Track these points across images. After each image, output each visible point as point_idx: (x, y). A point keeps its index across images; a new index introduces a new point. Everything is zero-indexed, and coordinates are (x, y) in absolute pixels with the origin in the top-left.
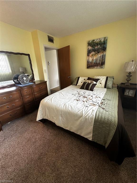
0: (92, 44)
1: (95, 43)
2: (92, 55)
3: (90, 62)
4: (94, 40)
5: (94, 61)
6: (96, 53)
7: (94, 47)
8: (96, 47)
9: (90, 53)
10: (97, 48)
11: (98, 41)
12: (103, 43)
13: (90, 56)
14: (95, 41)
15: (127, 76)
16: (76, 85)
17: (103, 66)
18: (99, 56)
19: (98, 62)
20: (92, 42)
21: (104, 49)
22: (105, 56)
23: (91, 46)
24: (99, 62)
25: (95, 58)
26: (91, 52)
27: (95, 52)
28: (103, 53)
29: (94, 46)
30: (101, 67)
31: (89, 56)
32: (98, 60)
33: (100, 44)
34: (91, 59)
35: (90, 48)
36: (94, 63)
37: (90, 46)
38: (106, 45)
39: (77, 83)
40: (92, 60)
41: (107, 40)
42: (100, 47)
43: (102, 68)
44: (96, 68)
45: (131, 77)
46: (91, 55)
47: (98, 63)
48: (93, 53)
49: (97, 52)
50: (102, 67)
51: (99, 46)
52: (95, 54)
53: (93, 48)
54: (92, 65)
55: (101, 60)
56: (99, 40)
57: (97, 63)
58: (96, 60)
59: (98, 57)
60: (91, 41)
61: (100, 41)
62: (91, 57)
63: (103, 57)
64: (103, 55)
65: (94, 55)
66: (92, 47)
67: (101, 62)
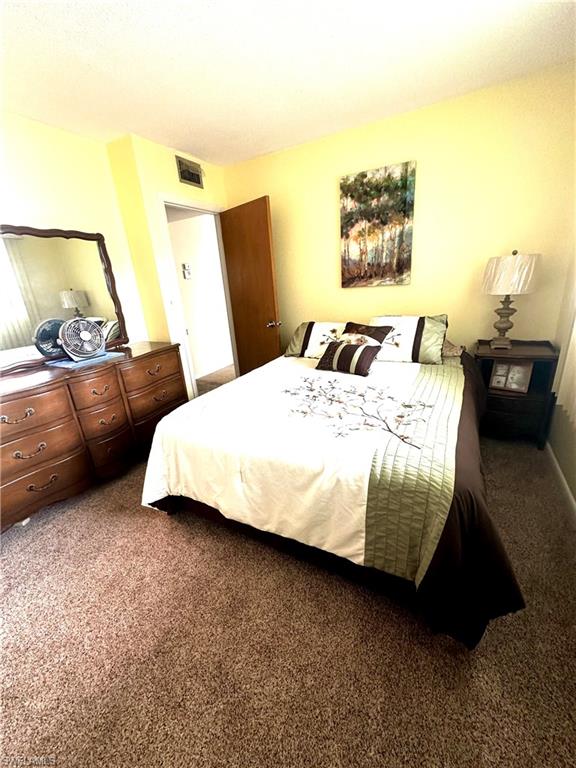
0: (356, 190)
1: (369, 183)
2: (361, 234)
3: (355, 263)
4: (364, 175)
5: (369, 258)
6: (374, 225)
7: (365, 202)
8: (374, 203)
9: (353, 226)
10: (377, 206)
11: (380, 176)
12: (400, 184)
13: (351, 236)
14: (369, 176)
15: (498, 312)
16: (302, 355)
17: (404, 276)
18: (387, 235)
19: (384, 261)
20: (356, 180)
21: (406, 209)
22: (410, 235)
23: (352, 197)
24: (388, 261)
26: (357, 221)
27: (369, 221)
28: (402, 223)
29: (364, 198)
30: (397, 279)
31: (347, 237)
32: (382, 251)
33: (387, 189)
34: (354, 255)
35: (351, 204)
36: (369, 264)
37: (349, 199)
38: (413, 194)
39: (305, 346)
40: (363, 253)
41: (414, 172)
42: (388, 201)
44: (376, 283)
45: (512, 314)
46: (354, 232)
47: (386, 264)
48: (363, 225)
49: (377, 221)
50: (402, 281)
51: (385, 198)
52: (370, 227)
53: (362, 206)
54: (363, 271)
55: (396, 251)
56: (382, 172)
57: (379, 265)
58: (378, 252)
59: (383, 241)
60: (352, 179)
61: (389, 175)
62: (356, 239)
63: (401, 241)
64: (402, 234)
65: (369, 231)
66: (359, 200)
67: (395, 261)
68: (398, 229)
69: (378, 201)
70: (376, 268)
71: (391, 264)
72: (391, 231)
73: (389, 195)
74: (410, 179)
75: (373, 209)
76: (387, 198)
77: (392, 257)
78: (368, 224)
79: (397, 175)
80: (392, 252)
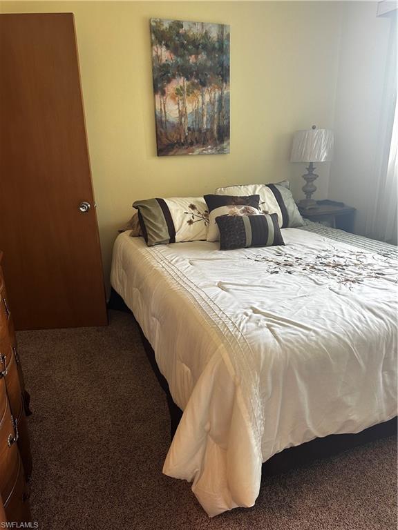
0: (171, 39)
1: (185, 35)
2: (179, 92)
3: (173, 125)
4: (179, 24)
5: (189, 122)
7: (182, 56)
8: (192, 59)
9: (169, 81)
10: (196, 63)
11: (196, 31)
12: (217, 45)
13: (168, 93)
14: (186, 27)
16: (174, 240)
17: (225, 144)
18: (207, 98)
19: (205, 127)
20: (170, 27)
21: (223, 74)
22: (228, 101)
23: (167, 46)
24: (209, 127)
25: (190, 108)
26: (174, 76)
27: (188, 79)
28: (221, 88)
29: (181, 51)
30: (219, 148)
31: (163, 93)
32: (203, 115)
33: (205, 47)
34: (172, 111)
35: (165, 55)
36: (189, 129)
37: (164, 49)
38: (228, 59)
39: (172, 232)
40: (182, 114)
41: (228, 37)
42: (206, 60)
43: (221, 151)
44: (198, 151)
46: (171, 88)
47: (207, 130)
48: (181, 82)
49: (196, 81)
50: (223, 149)
51: (203, 57)
52: (188, 86)
53: (179, 60)
54: (183, 137)
55: (216, 116)
56: (199, 27)
57: (200, 130)
58: (198, 114)
59: (203, 104)
60: (166, 26)
61: (206, 33)
62: (173, 98)
63: (220, 107)
64: (221, 98)
65: (188, 91)
66: (175, 50)
67: (215, 127)
68: (217, 94)
69: (196, 58)
70: (196, 134)
71: (211, 130)
72: (209, 96)
73: (208, 55)
74: (226, 43)
75: (191, 67)
76: (205, 57)
77: (212, 123)
78: (187, 83)
79: (214, 34)
80: (212, 117)
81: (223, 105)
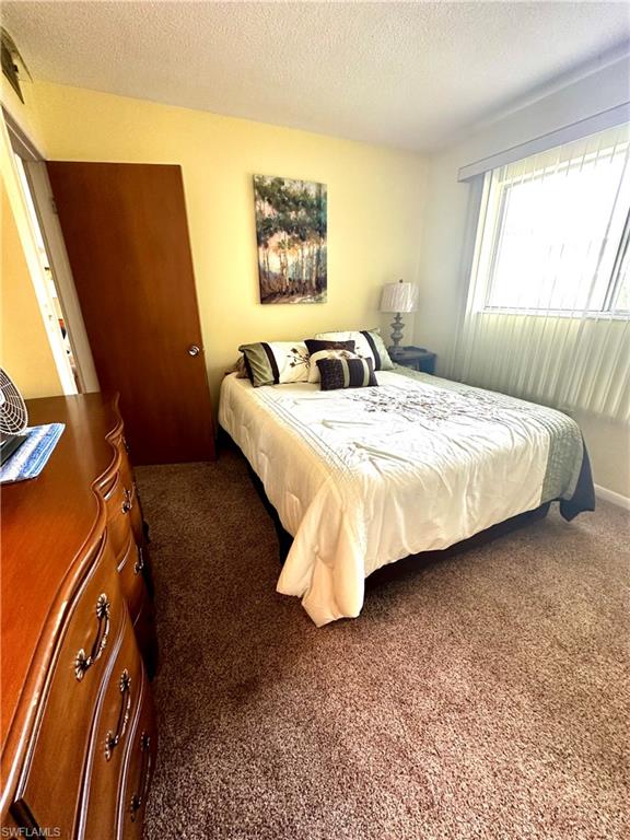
0: (274, 195)
1: (286, 192)
2: (280, 245)
3: (275, 276)
4: (281, 182)
5: (289, 273)
6: (294, 238)
7: (283, 212)
8: (292, 215)
9: (271, 235)
10: (296, 219)
11: (296, 189)
12: (315, 203)
13: (270, 245)
14: (287, 184)
17: (323, 294)
18: (306, 252)
19: (304, 278)
20: (273, 184)
21: (321, 229)
22: (325, 255)
23: (270, 202)
24: (308, 278)
25: (291, 260)
26: (276, 230)
27: (289, 233)
28: (318, 243)
29: (283, 207)
30: (317, 297)
31: (266, 246)
32: (303, 268)
33: (304, 204)
34: (274, 265)
35: (268, 210)
36: (290, 279)
37: (267, 203)
38: (326, 216)
39: (276, 374)
40: (283, 266)
41: (326, 194)
42: (305, 216)
43: (319, 301)
44: (298, 300)
45: (401, 328)
46: (274, 241)
47: (306, 281)
48: (282, 236)
49: (296, 235)
50: (321, 299)
51: (302, 213)
52: (289, 240)
53: (280, 215)
54: (284, 287)
55: (314, 269)
56: (299, 185)
57: (300, 281)
58: (298, 267)
59: (303, 257)
60: (268, 182)
61: (305, 191)
62: (276, 251)
63: (318, 260)
64: (319, 252)
65: (289, 244)
66: (277, 206)
67: (314, 279)
68: (315, 248)
69: (296, 214)
70: (297, 285)
71: (310, 281)
72: (308, 249)
73: (307, 212)
74: (323, 201)
75: (292, 222)
76: (304, 213)
77: (311, 275)
78: (288, 237)
79: (313, 193)
80: (311, 269)
81: (320, 258)
